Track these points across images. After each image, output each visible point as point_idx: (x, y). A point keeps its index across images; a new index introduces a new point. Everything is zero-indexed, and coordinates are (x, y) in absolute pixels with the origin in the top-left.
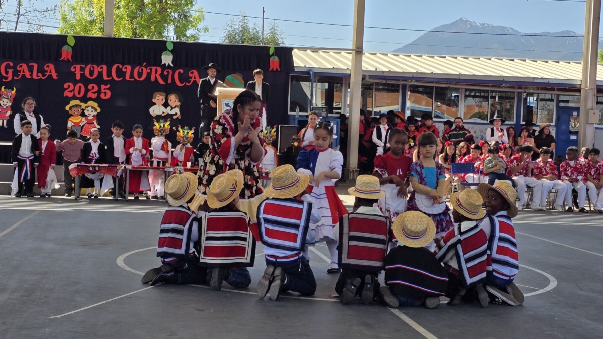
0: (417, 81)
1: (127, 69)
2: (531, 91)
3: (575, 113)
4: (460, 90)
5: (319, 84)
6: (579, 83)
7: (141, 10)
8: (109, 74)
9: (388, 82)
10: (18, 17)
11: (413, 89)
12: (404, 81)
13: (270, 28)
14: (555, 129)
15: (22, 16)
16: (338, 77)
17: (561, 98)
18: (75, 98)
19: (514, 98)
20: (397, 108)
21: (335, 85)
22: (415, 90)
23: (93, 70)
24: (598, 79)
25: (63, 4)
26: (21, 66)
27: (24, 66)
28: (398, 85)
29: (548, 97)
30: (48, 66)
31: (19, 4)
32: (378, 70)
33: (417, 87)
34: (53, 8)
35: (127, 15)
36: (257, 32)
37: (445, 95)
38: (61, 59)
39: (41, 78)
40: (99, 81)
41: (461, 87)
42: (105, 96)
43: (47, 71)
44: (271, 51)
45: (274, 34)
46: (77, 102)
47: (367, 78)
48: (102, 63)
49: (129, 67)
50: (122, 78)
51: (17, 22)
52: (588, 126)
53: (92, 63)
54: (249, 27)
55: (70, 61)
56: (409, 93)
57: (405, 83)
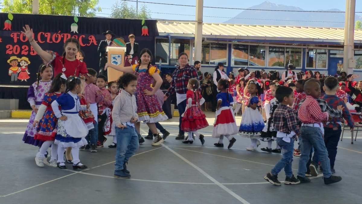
0: (238, 42)
1: (48, 35)
2: (312, 47)
3: (340, 62)
4: (266, 47)
5: (174, 44)
6: (343, 42)
9: (219, 42)
11: (236, 47)
12: (229, 41)
13: (141, 8)
14: (327, 72)
16: (187, 39)
17: (331, 52)
18: (13, 55)
19: (301, 52)
20: (225, 60)
21: (185, 44)
22: (237, 47)
24: (355, 39)
28: (226, 44)
29: (323, 51)
32: (212, 34)
33: (238, 45)
36: (133, 11)
37: (256, 50)
38: (4, 29)
41: (266, 45)
42: (33, 53)
44: (143, 23)
45: (144, 12)
46: (15, 58)
47: (206, 40)
50: (44, 42)
52: (349, 69)
54: (128, 8)
55: (10, 30)
56: (233, 50)
57: (230, 43)
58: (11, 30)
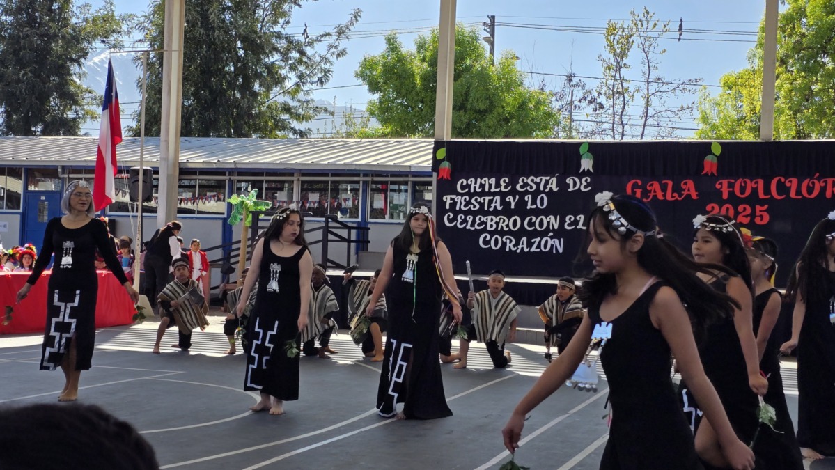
1: (792, 183)
7: (807, 100)
8: (767, 190)
10: (646, 120)
15: (651, 119)
23: (745, 187)
25: (703, 100)
26: (652, 185)
27: (656, 185)
30: (686, 183)
31: (648, 104)
34: (690, 106)
35: (790, 108)
38: (704, 173)
39: (677, 199)
40: (753, 200)
42: (762, 220)
43: (684, 190)
48: (758, 176)
49: (795, 181)
50: (784, 196)
51: (644, 126)
53: (745, 176)
55: (714, 175)
58: (716, 175)
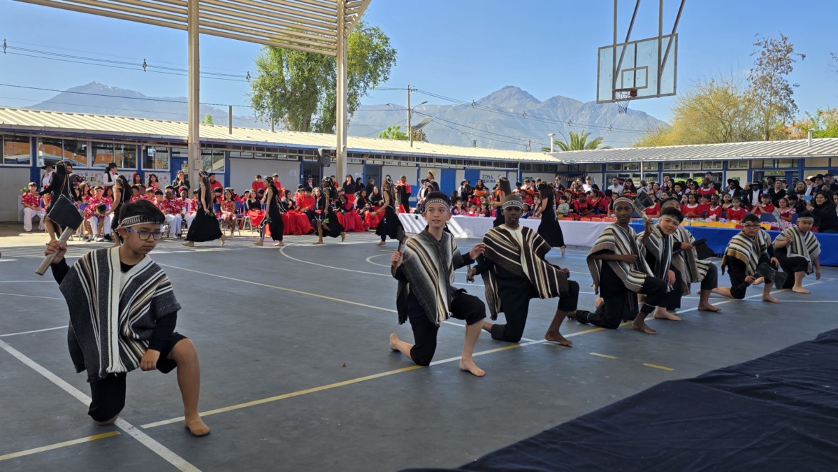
0: (46, 134)
2: (148, 144)
3: (185, 162)
4: (88, 142)
6: (186, 139)
11: (43, 141)
12: (33, 133)
14: (170, 174)
17: (173, 150)
19: (135, 150)
20: (29, 156)
22: (46, 141)
24: (200, 136)
28: (28, 138)
29: (165, 149)
32: (5, 123)
33: (48, 139)
37: (76, 146)
41: (87, 140)
52: (195, 171)
56: (39, 144)
57: (34, 135)
